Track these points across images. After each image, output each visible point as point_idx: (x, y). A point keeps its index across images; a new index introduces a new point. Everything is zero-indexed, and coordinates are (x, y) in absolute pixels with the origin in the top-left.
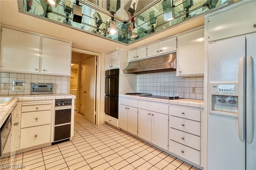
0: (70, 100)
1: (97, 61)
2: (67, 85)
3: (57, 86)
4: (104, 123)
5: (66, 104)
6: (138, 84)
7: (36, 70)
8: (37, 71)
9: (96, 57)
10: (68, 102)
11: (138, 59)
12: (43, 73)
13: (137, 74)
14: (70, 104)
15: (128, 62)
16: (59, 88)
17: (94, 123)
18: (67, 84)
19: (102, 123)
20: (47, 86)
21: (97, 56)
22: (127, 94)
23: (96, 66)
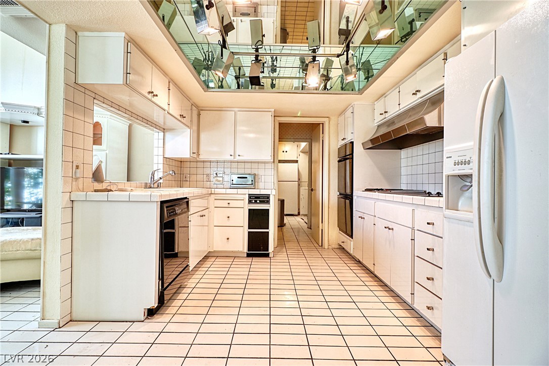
0: (268, 197)
1: (323, 133)
2: (273, 177)
3: (260, 177)
4: (337, 246)
5: (261, 202)
6: (404, 171)
7: (231, 155)
8: (232, 157)
9: (321, 125)
10: (265, 199)
11: (389, 116)
12: (238, 158)
13: (401, 149)
14: (268, 202)
15: (376, 124)
16: (263, 181)
17: (320, 245)
18: (273, 174)
19: (333, 246)
20: (247, 178)
21: (323, 124)
22: (367, 190)
23: (323, 140)
